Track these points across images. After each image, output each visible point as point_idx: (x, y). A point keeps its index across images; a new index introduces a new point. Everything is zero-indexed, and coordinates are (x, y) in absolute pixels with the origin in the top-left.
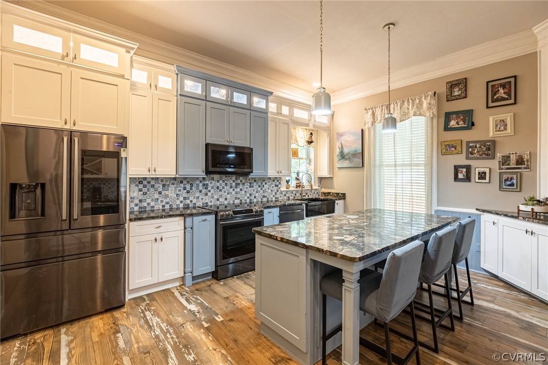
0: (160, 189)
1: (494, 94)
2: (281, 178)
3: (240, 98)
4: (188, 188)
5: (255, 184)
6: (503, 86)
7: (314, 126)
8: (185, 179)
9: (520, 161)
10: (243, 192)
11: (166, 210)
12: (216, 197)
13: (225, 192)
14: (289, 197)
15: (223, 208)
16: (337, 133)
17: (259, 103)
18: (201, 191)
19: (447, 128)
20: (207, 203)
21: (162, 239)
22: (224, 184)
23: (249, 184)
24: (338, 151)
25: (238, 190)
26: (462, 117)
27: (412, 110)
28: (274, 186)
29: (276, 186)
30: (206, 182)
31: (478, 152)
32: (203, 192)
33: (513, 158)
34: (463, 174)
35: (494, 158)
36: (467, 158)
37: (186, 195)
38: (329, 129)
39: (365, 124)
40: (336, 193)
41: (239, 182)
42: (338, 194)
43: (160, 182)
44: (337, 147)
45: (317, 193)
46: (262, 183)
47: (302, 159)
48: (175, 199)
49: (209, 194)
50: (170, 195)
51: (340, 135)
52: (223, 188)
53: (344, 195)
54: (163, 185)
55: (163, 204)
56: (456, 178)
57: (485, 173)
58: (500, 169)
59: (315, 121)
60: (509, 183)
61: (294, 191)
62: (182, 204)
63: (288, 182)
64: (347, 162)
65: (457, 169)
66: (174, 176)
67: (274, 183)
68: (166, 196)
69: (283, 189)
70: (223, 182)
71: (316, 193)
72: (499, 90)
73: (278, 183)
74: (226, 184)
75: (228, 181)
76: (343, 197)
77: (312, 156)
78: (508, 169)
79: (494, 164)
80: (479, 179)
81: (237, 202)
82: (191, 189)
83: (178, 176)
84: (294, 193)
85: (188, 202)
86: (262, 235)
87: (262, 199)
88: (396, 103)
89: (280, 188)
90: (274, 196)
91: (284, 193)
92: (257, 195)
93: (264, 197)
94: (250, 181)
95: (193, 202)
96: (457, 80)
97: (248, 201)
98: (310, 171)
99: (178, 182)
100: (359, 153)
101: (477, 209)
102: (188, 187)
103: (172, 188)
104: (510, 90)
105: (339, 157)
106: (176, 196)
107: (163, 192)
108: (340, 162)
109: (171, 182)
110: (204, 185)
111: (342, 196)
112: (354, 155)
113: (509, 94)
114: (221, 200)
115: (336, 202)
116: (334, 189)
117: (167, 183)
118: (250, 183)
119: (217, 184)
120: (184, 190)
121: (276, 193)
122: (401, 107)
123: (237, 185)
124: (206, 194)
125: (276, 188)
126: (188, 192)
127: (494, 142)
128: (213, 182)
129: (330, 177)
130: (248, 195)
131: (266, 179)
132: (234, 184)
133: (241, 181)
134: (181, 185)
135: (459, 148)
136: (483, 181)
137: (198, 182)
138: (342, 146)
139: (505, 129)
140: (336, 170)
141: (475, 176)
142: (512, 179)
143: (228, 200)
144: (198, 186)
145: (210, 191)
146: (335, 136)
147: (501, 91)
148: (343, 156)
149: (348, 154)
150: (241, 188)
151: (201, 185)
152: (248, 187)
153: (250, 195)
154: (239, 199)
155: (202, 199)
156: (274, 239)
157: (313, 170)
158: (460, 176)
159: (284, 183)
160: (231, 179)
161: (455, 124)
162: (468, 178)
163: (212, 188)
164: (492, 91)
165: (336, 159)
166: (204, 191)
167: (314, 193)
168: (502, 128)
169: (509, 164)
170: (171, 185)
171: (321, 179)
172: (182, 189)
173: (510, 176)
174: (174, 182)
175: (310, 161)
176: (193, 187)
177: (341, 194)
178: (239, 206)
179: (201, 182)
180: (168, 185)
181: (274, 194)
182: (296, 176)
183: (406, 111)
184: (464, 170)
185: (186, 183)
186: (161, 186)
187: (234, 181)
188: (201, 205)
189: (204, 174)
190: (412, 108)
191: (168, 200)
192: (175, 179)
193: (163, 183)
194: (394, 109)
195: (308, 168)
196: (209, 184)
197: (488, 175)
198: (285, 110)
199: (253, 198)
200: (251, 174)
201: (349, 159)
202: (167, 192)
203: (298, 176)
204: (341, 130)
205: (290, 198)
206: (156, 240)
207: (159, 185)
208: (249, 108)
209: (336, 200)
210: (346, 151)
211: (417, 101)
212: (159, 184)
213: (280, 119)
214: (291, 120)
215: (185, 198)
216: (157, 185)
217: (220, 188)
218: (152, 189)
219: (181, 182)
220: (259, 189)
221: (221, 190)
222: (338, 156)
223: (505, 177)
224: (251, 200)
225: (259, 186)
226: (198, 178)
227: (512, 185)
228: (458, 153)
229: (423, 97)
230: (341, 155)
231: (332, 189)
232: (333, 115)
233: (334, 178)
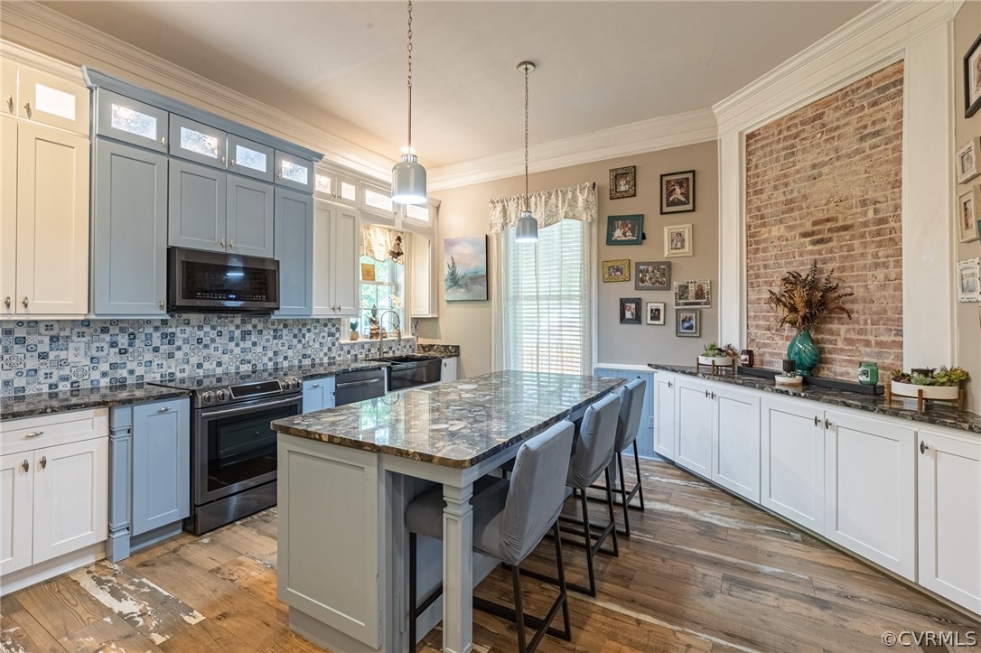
0: (44, 347)
1: (670, 193)
2: (340, 319)
3: (251, 159)
4: (123, 344)
5: (285, 331)
6: (680, 183)
7: (404, 225)
8: (112, 322)
9: (700, 294)
10: (259, 349)
11: (60, 395)
12: (194, 360)
13: (216, 349)
14: (356, 355)
15: (211, 382)
16: (445, 240)
17: (291, 171)
18: (156, 350)
19: (611, 241)
20: (172, 374)
21: (43, 463)
22: (215, 332)
23: (272, 333)
24: (446, 272)
25: (248, 344)
26: (630, 226)
27: (562, 209)
28: (326, 335)
29: (331, 335)
30: (170, 330)
31: (650, 279)
32: (162, 351)
33: (692, 288)
34: (631, 313)
35: (669, 289)
36: (637, 288)
37: (118, 360)
38: (431, 232)
39: (491, 228)
40: (443, 346)
41: (250, 328)
42: (447, 347)
43: (42, 330)
44: (446, 265)
45: (410, 347)
46: (300, 330)
47: (381, 283)
48: (86, 368)
49: (179, 355)
50: (71, 359)
51: (450, 243)
52: (213, 341)
53: (457, 347)
54: (52, 338)
55: (53, 381)
56: (623, 319)
57: (658, 310)
58: (677, 304)
59: (406, 216)
60: (687, 325)
61: (366, 343)
62: (108, 380)
63: (354, 327)
64: (463, 291)
65: (623, 303)
66: (82, 318)
67: (326, 329)
68: (62, 363)
69: (345, 340)
70: (213, 328)
71: (408, 347)
72: (674, 189)
73: (333, 330)
74: (220, 334)
75: (225, 326)
76: (455, 351)
77: (401, 280)
78: (686, 304)
79: (669, 297)
80: (652, 319)
81: (246, 368)
82: (130, 345)
83: (92, 317)
84: (366, 347)
85: (123, 373)
86: (290, 434)
87: (300, 361)
88: (539, 195)
89: (338, 339)
90: (326, 354)
91: (346, 348)
92: (290, 353)
93: (305, 356)
94: (275, 327)
95: (137, 373)
96: (623, 168)
97: (270, 365)
98: (397, 307)
99: (96, 331)
100: (483, 276)
101: (649, 365)
102: (123, 341)
103: (78, 344)
104: (688, 191)
105: (449, 283)
106: (88, 362)
107: (52, 355)
108: (450, 291)
109: (75, 332)
110: (164, 336)
111: (453, 350)
112: (474, 279)
113: (686, 195)
114: (206, 365)
115: (444, 361)
116: (440, 338)
117: (62, 334)
118: (275, 331)
119: (198, 333)
120: (112, 347)
121: (330, 349)
122: (546, 202)
123: (245, 334)
124: (171, 356)
125: (331, 338)
126: (123, 352)
127: (669, 265)
128: (188, 329)
129: (432, 318)
130: (270, 354)
131: (310, 322)
132: (238, 333)
133: (255, 327)
134: (102, 336)
135: (626, 272)
136: (657, 322)
137: (149, 330)
138: (453, 263)
139: (683, 246)
140: (443, 304)
141: (647, 316)
142: (690, 319)
143: (224, 366)
144: (149, 337)
145: (179, 348)
146: (442, 245)
147: (678, 190)
148: (454, 281)
149: (463, 277)
150: (254, 339)
151: (157, 335)
152: (271, 338)
153: (276, 353)
154: (249, 362)
155: (160, 366)
156: (315, 439)
157: (402, 305)
158: (628, 315)
159: (346, 329)
160: (232, 322)
161: (621, 235)
162: (637, 319)
163: (186, 341)
164: (667, 190)
165: (443, 285)
166: (164, 348)
167: (405, 347)
168: (679, 245)
169: (687, 298)
170: (75, 338)
171: (417, 321)
172: (106, 346)
173: (688, 315)
174: (84, 329)
175: (397, 289)
176: (137, 341)
177: (453, 347)
178: (249, 376)
179: (156, 329)
180: (67, 337)
181: (325, 350)
182: (371, 316)
183: (554, 209)
184: (633, 306)
185: (117, 331)
186: (47, 340)
187: (237, 327)
188: (158, 378)
189: (164, 312)
190: (563, 206)
191: (66, 371)
192: (86, 323)
193: (53, 333)
194: (536, 204)
195: (394, 301)
196: (178, 334)
197: (662, 313)
198: (348, 191)
199: (280, 359)
200: (276, 312)
201: (466, 286)
202: (63, 355)
203: (374, 316)
204: (453, 235)
205: (359, 356)
206: (26, 467)
207: (40, 338)
208: (272, 179)
209: (444, 357)
210: (460, 271)
211: (570, 195)
212: (40, 335)
213: (337, 207)
214: (360, 210)
215: (113, 366)
216: (31, 340)
217: (204, 342)
218: (17, 348)
219: (105, 330)
220: (295, 341)
221: (206, 346)
222: (446, 280)
223: (683, 316)
224: (276, 364)
225: (295, 336)
226: (149, 322)
227: (690, 328)
228: (625, 280)
229: (578, 190)
230: (453, 279)
231: (436, 338)
232: (438, 208)
233: (440, 319)
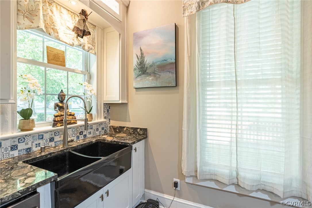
16: (134, 34)
24: (134, 62)
38: (122, 25)
39: (184, 10)
40: (132, 128)
42: (135, 129)
44: (135, 56)
45: (103, 129)
47: (73, 71)
51: (138, 37)
53: (145, 130)
61: (46, 132)
64: (151, 78)
71: (100, 129)
76: (143, 134)
77: (94, 69)
84: (47, 136)
98: (89, 93)
100: (172, 63)
105: (137, 71)
108: (138, 79)
111: (141, 133)
112: (163, 67)
115: (134, 146)
116: (130, 121)
129: (122, 104)
138: (142, 54)
140: (132, 91)
146: (131, 40)
149: (151, 66)
157: (95, 91)
165: (132, 74)
167: (97, 129)
171: (109, 106)
175: (90, 77)
177: (141, 129)
182: (57, 101)
195: (86, 88)
201: (154, 74)
203: (62, 102)
204: (140, 29)
209: (134, 143)
210: (148, 60)
222: (135, 69)
230: (142, 68)
231: (126, 121)
232: (127, 7)
233: (129, 105)
